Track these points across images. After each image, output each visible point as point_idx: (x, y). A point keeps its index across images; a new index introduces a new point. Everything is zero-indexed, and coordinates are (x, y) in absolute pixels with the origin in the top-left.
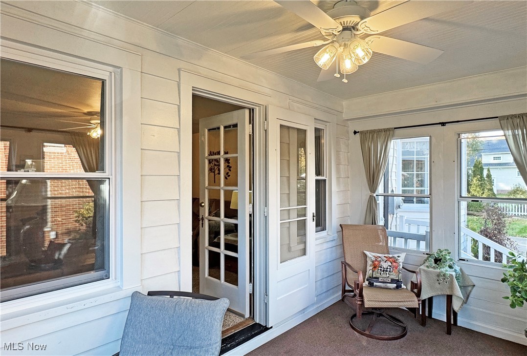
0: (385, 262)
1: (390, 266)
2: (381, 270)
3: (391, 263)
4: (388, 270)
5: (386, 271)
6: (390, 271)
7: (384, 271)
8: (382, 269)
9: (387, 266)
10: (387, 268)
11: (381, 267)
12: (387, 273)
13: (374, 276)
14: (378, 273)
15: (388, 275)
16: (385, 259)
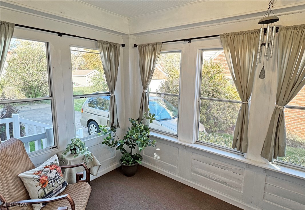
0: (51, 172)
1: (57, 173)
2: (51, 182)
3: (56, 170)
4: (57, 177)
5: (56, 180)
6: (59, 178)
7: (54, 181)
8: (53, 180)
9: (54, 174)
10: (56, 177)
11: (51, 179)
12: (58, 180)
13: (47, 192)
14: (50, 187)
15: (59, 183)
16: (48, 169)
